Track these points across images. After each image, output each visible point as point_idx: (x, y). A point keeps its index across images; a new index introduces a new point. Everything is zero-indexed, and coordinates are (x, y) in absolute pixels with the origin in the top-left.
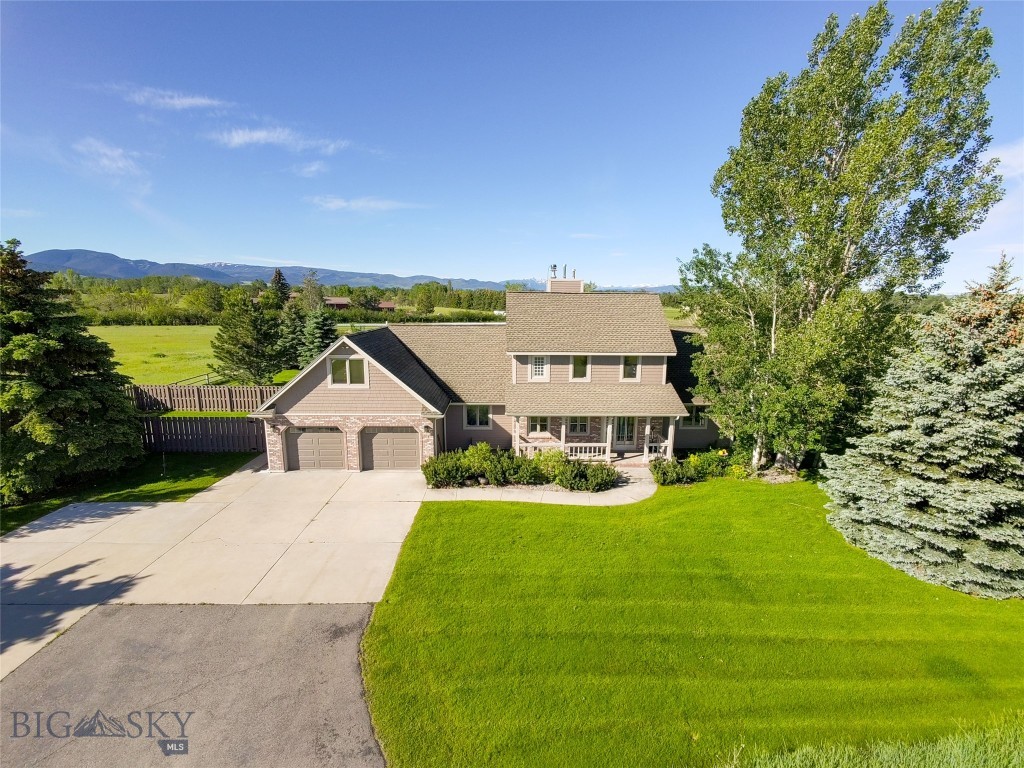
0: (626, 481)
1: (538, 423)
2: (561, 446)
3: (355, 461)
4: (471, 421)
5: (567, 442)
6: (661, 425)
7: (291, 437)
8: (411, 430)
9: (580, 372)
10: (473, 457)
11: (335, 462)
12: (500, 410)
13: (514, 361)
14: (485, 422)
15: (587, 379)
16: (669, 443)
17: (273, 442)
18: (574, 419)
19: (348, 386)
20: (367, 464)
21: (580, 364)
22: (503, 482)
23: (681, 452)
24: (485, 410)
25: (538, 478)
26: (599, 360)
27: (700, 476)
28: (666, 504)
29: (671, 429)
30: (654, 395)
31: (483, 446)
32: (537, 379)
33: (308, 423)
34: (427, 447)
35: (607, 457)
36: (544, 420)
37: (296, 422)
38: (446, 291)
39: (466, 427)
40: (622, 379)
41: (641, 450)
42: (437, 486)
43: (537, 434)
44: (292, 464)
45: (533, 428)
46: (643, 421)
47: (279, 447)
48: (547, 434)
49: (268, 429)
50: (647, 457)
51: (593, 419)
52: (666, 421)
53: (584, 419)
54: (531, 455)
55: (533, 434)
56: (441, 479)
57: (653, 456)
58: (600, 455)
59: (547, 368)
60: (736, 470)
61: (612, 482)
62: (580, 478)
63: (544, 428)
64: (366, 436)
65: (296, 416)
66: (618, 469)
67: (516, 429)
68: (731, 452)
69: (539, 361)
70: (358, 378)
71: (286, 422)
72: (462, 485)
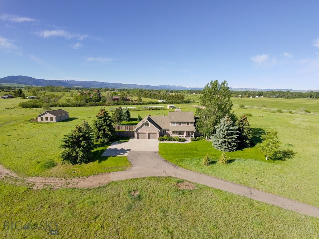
0: (187, 141)
1: (174, 132)
2: (178, 136)
3: (148, 138)
4: (163, 132)
5: (179, 135)
6: (192, 133)
7: (138, 134)
8: (156, 133)
9: (180, 125)
10: (165, 137)
11: (144, 138)
12: (168, 130)
13: (170, 123)
14: (166, 132)
15: (181, 126)
16: (193, 136)
17: (136, 135)
18: (179, 132)
19: (147, 127)
20: (149, 138)
21: (180, 124)
22: (169, 140)
23: (195, 137)
24: (166, 130)
25: (174, 140)
26: (183, 123)
27: (198, 140)
28: (192, 143)
29: (194, 133)
30: (192, 128)
31: (166, 136)
32: (174, 126)
33: (141, 132)
34: (158, 135)
35: (184, 137)
36: (175, 132)
37: (139, 132)
38: (142, 92)
39: (163, 133)
40: (187, 126)
41: (189, 137)
42: (160, 141)
43: (174, 134)
44: (138, 138)
45: (173, 133)
46: (190, 132)
47: (137, 136)
48: (175, 134)
49: (135, 133)
50: (190, 137)
51: (182, 132)
52: (193, 132)
53: (181, 132)
54: (173, 137)
55: (173, 134)
56: (161, 140)
57: (191, 137)
58: (183, 137)
59: (175, 124)
60: (203, 139)
61: (185, 140)
62: (180, 140)
63: (175, 133)
64: (149, 134)
65: (139, 131)
66: (186, 139)
67: (170, 133)
68: (203, 137)
69: (174, 123)
70: (148, 125)
71: (138, 132)
72: (164, 141)
